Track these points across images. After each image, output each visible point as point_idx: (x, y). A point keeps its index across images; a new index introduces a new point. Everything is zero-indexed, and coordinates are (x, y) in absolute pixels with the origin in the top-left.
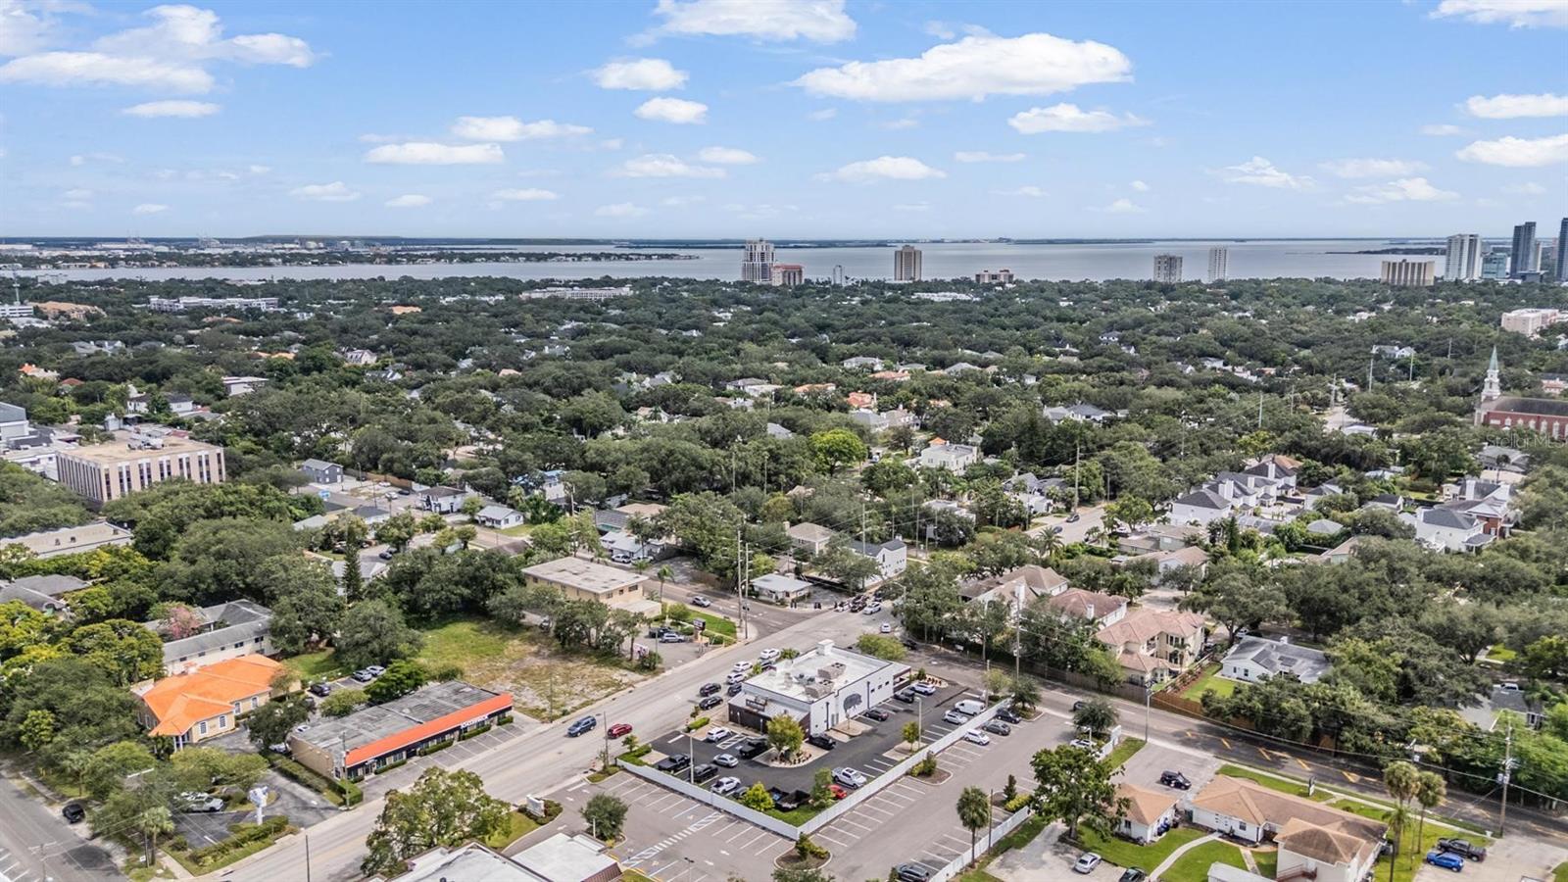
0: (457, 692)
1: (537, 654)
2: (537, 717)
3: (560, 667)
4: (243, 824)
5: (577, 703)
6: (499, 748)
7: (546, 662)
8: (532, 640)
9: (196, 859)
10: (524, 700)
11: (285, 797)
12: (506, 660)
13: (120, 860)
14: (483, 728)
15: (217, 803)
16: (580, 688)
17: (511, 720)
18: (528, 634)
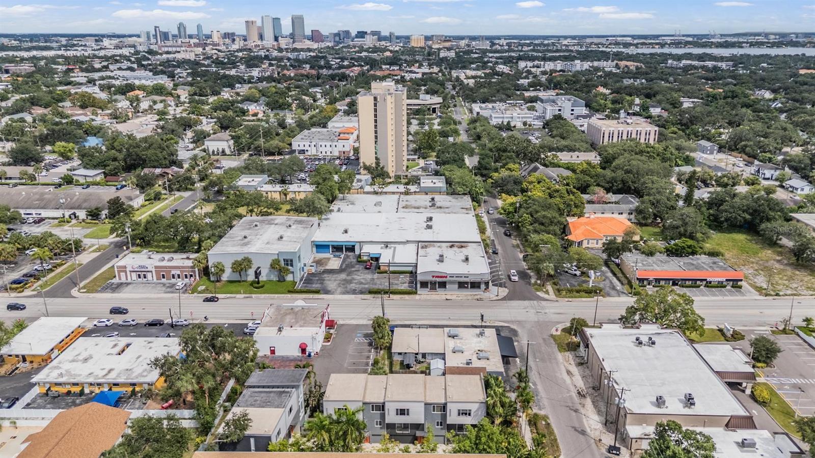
0: (714, 263)
1: (778, 261)
2: (758, 291)
3: (789, 271)
4: (585, 285)
5: (789, 292)
6: (726, 298)
7: (782, 267)
8: (780, 254)
9: (559, 290)
10: (756, 280)
11: (607, 281)
12: (757, 259)
13: (533, 281)
14: (721, 285)
15: (578, 273)
16: (796, 286)
17: (740, 287)
18: (780, 250)
